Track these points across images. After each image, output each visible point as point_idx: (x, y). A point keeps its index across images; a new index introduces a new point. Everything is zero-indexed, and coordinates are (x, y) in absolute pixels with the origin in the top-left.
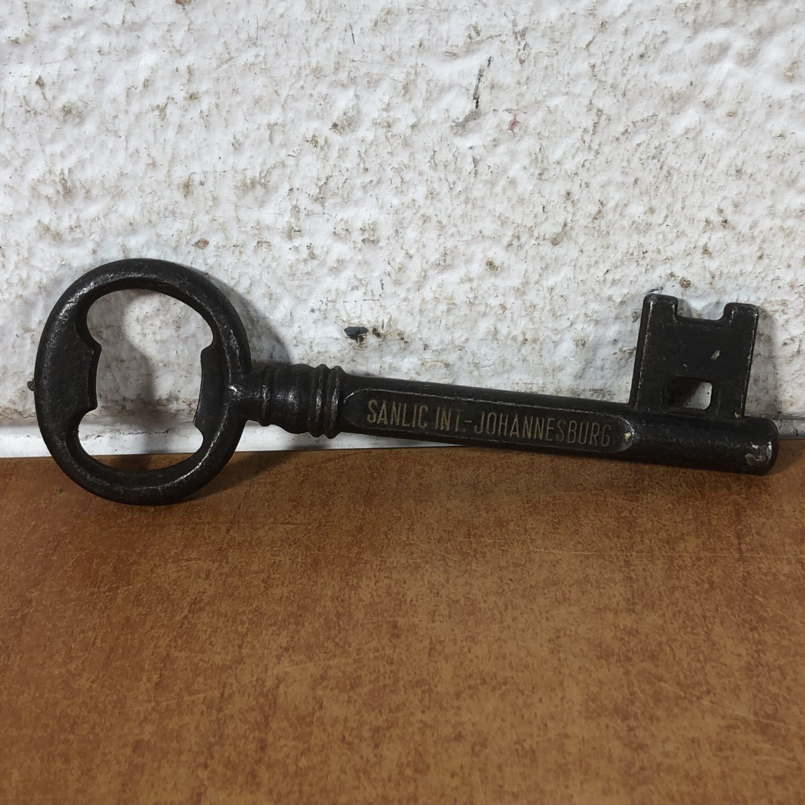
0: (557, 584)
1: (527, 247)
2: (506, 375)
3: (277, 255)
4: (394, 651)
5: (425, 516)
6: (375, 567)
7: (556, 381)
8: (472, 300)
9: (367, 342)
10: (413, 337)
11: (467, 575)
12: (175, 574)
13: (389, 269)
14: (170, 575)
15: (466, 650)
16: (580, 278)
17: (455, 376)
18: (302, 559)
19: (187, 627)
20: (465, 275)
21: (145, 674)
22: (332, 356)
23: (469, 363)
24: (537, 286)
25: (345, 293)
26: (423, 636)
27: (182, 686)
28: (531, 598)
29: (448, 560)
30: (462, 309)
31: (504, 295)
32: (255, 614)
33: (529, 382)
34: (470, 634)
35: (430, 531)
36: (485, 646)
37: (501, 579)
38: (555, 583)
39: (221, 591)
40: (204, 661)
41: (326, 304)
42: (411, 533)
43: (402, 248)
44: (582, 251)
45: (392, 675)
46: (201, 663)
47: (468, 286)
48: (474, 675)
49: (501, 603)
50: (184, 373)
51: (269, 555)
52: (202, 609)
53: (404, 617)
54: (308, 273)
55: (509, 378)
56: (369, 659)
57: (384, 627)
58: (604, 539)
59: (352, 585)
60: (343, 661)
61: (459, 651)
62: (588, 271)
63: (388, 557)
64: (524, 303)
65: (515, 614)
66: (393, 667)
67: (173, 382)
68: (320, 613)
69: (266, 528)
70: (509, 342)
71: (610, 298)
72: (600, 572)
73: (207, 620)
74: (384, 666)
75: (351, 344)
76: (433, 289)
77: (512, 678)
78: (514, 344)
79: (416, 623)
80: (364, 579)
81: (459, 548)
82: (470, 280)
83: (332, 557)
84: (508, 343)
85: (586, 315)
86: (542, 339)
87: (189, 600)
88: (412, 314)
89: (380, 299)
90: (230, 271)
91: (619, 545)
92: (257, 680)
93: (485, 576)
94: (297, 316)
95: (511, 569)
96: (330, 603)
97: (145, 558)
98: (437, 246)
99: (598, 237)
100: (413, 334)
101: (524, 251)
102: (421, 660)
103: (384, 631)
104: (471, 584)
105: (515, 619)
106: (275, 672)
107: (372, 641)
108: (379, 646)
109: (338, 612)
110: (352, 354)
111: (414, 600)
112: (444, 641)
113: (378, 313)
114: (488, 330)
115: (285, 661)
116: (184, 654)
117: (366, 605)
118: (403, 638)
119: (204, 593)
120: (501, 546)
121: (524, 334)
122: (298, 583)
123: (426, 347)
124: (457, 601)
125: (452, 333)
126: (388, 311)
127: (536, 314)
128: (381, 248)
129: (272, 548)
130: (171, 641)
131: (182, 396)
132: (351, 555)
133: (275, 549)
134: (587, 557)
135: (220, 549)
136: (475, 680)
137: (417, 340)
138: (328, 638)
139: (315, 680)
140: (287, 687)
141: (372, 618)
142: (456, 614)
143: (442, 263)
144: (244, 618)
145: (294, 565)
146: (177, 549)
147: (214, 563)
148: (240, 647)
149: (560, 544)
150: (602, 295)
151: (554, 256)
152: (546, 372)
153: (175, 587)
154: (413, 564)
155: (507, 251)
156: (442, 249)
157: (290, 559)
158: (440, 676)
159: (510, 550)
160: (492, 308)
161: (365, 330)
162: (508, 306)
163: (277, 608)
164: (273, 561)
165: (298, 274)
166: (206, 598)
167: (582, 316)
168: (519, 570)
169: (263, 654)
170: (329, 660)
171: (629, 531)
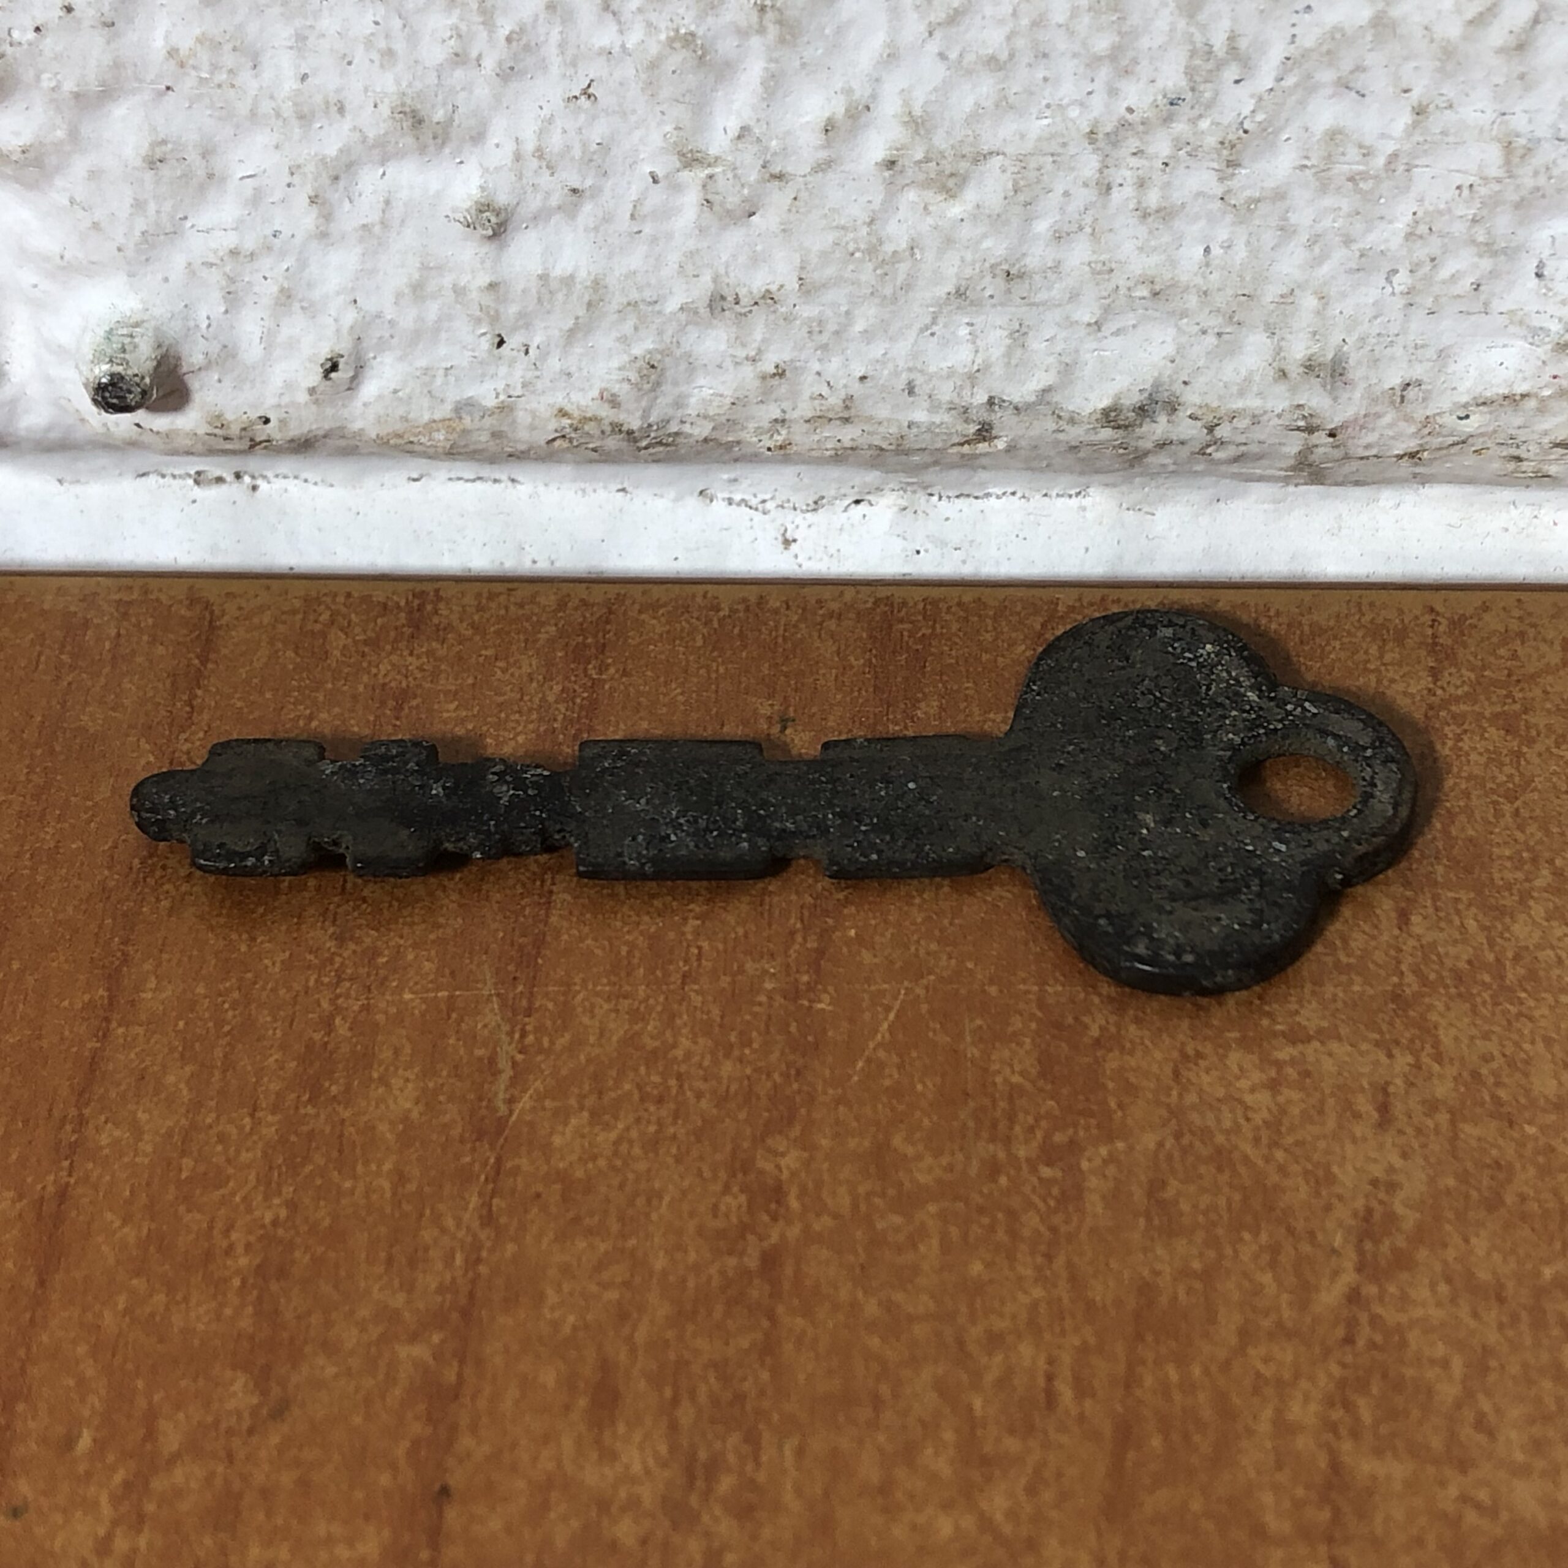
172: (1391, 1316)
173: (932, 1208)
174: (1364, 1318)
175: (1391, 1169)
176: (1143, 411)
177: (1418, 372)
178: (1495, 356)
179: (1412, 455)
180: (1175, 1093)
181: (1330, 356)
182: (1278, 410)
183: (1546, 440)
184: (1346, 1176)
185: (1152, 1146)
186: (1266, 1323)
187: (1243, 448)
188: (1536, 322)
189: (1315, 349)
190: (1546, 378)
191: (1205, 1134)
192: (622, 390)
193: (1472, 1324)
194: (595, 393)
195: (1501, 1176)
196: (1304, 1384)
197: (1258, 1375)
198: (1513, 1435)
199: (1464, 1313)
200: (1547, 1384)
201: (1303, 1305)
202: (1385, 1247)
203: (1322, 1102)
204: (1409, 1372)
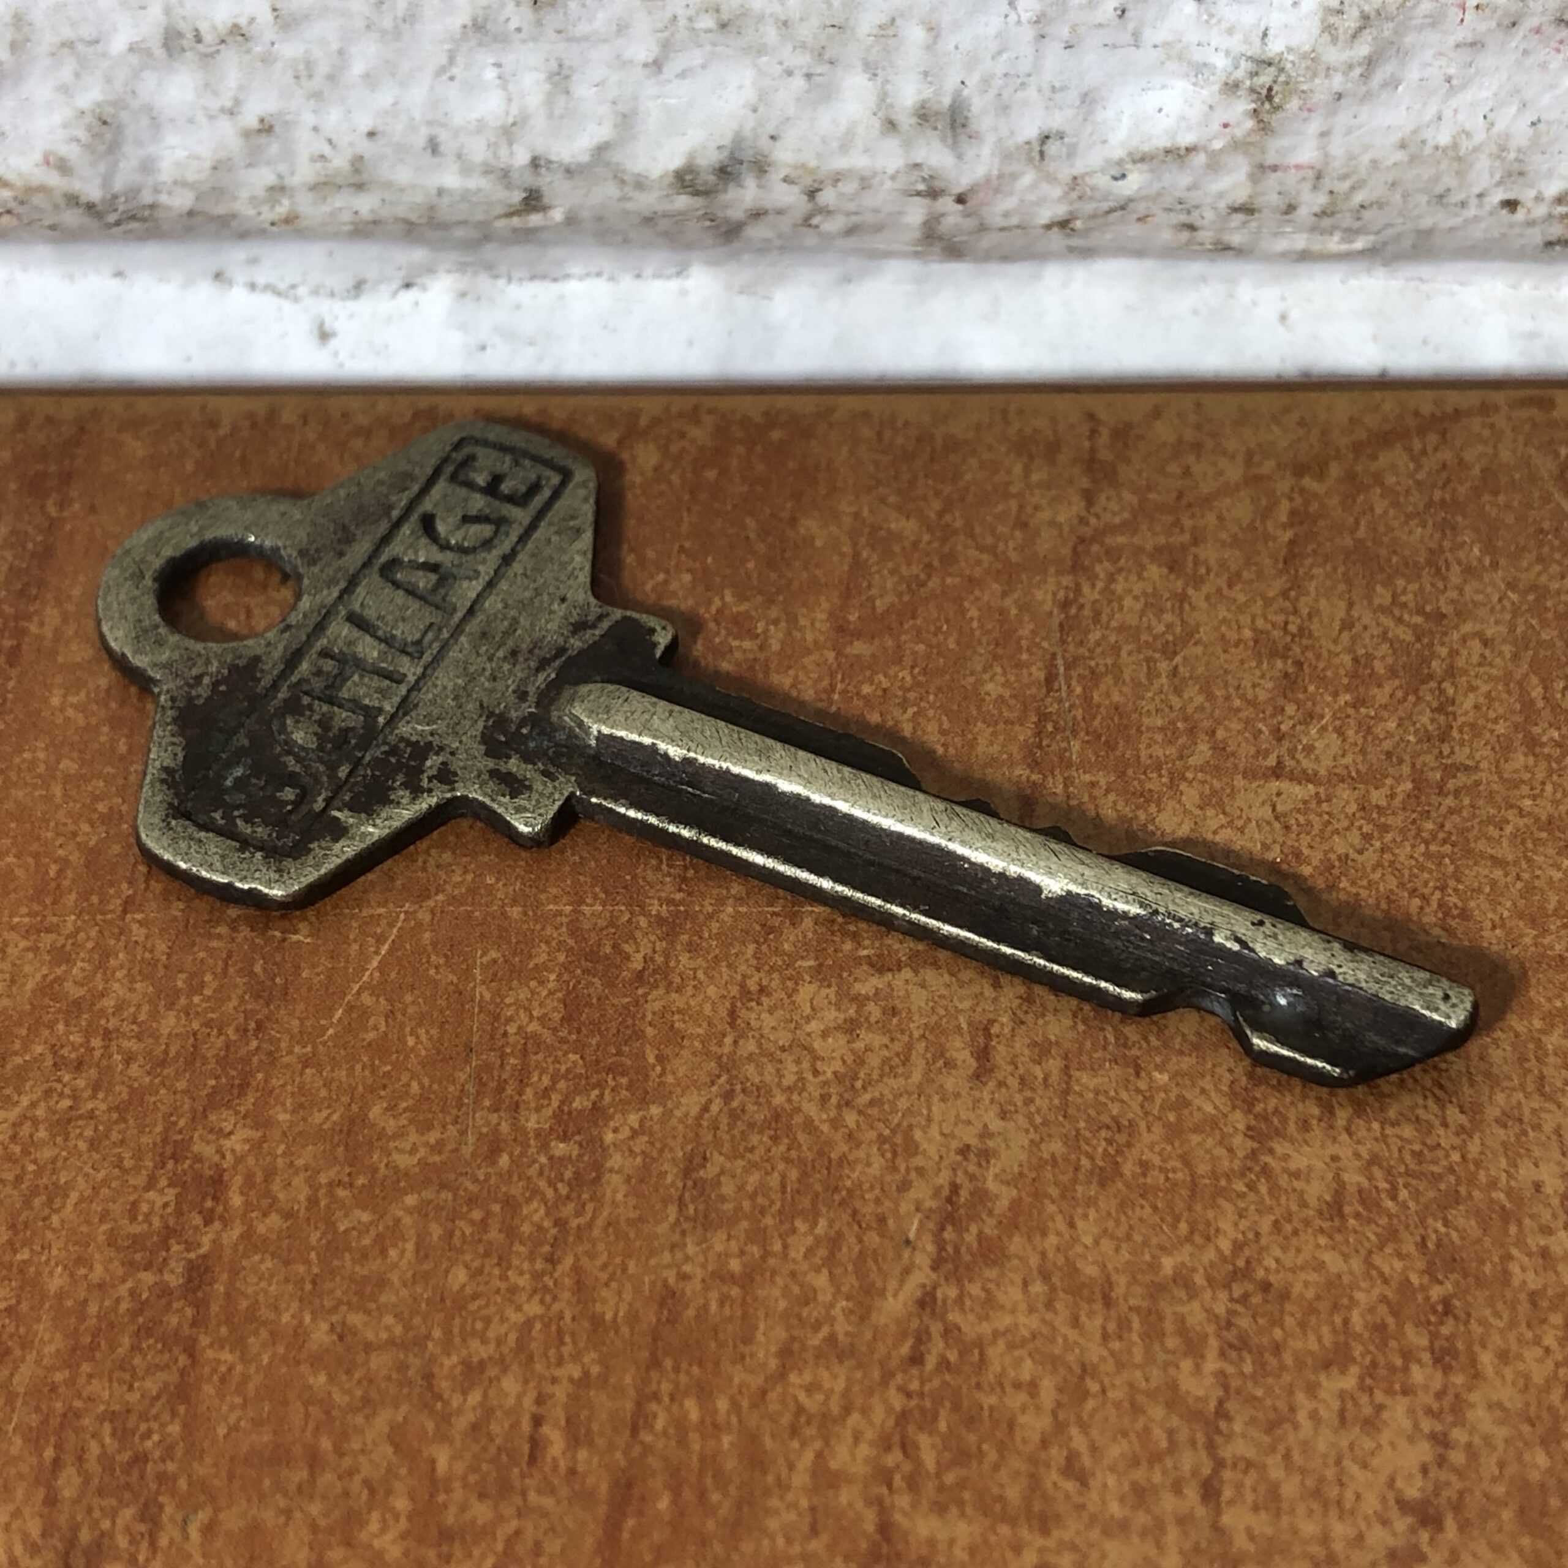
172: (969, 1325)
173: (411, 1200)
174: (936, 1328)
175: (986, 1134)
176: (726, 173)
177: (1056, 121)
178: (1152, 100)
179: (1064, 224)
180: (728, 1040)
181: (947, 101)
182: (891, 170)
183: (1222, 205)
184: (929, 1142)
185: (695, 1111)
186: (815, 1340)
187: (854, 219)
188: (1198, 56)
189: (928, 93)
190: (1215, 127)
191: (761, 1092)
192: (72, 152)
193: (1072, 1334)
194: (38, 156)
195: (1122, 1138)
196: (855, 1418)
197: (800, 1410)
198: (1111, 1480)
199: (1060, 1319)
200: (1157, 1412)
201: (862, 1313)
202: (971, 1237)
203: (909, 1047)
204: (989, 1400)
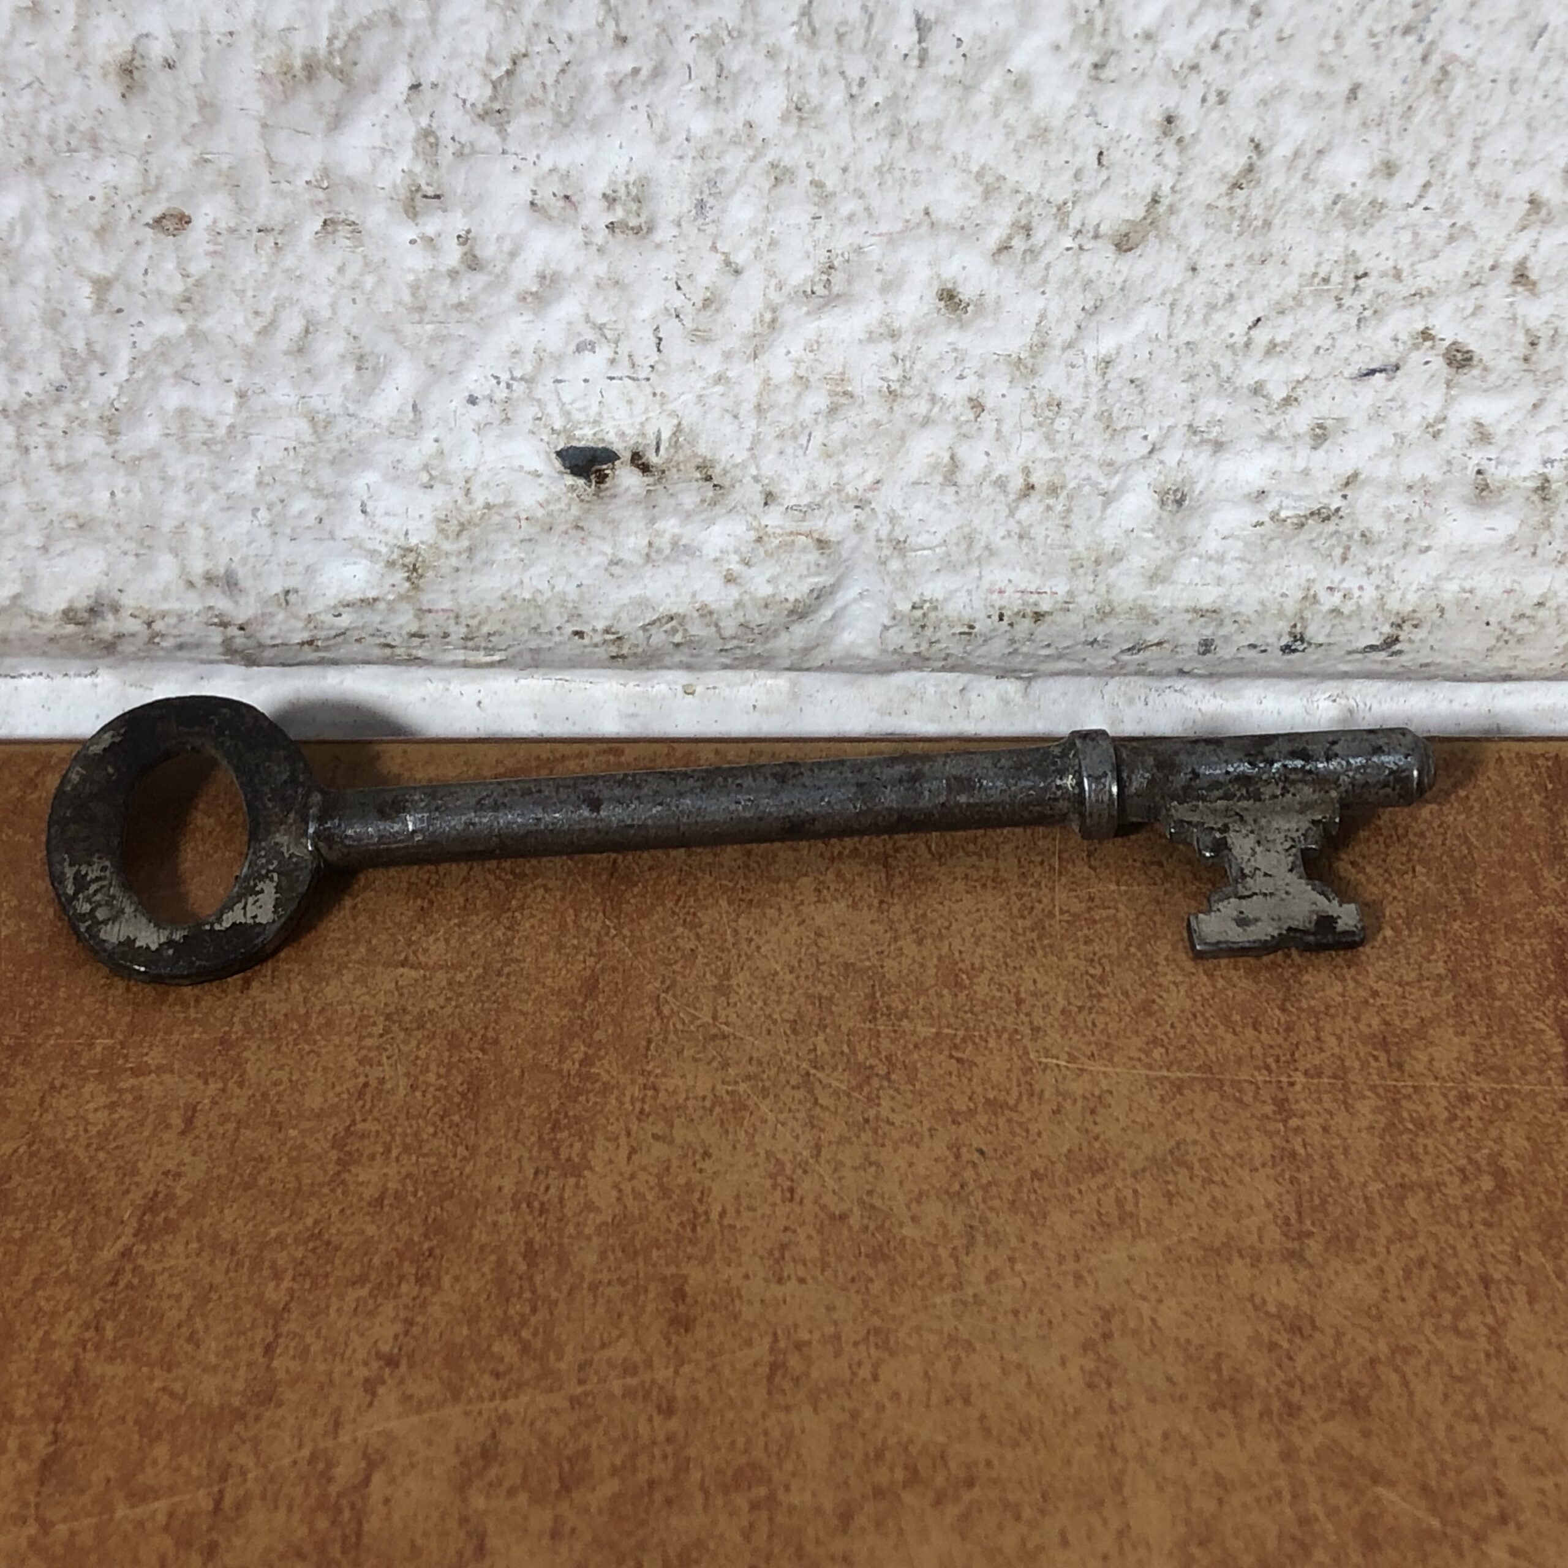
0: (1101, 1169)
1: (1048, 256)
2: (974, 571)
3: (376, 258)
4: (676, 1372)
5: (758, 948)
6: (628, 1106)
7: (1102, 589)
8: (895, 386)
9: (615, 486)
10: (738, 473)
11: (867, 1136)
12: (102, 1115)
13: (678, 300)
14: (91, 1117)
15: (865, 1372)
16: (1185, 337)
17: (842, 569)
18: (439, 1076)
19: (130, 1286)
20: (881, 322)
21: (16, 1429)
22: (523, 516)
23: (879, 540)
24: (1069, 355)
25: (558, 359)
26: (755, 1325)
27: (112, 1473)
28: (1034, 1210)
29: (818, 1090)
30: (867, 408)
31: (981, 376)
32: (311, 1245)
33: (1033, 588)
34: (876, 1321)
35: (773, 996)
36: (915, 1359)
37: (955, 1148)
38: (1096, 1167)
39: (223, 1171)
40: (172, 1394)
41: (509, 386)
42: (722, 1000)
43: (714, 248)
44: (1194, 269)
45: (669, 1450)
46: (165, 1401)
47: (886, 348)
48: (888, 1455)
49: (956, 1226)
50: (131, 546)
51: (351, 1062)
52: (170, 1227)
53: (703, 1262)
54: (460, 305)
55: (980, 578)
56: (610, 1397)
57: (652, 1295)
58: (1221, 1030)
59: (569, 1160)
60: (543, 1401)
61: (848, 1375)
62: (1206, 320)
63: (664, 1075)
64: (1032, 396)
65: (995, 1262)
66: (674, 1424)
67: (102, 566)
68: (482, 1248)
69: (348, 977)
70: (988, 491)
71: (1257, 390)
72: (1213, 1135)
73: (184, 1263)
74: (650, 1419)
75: (573, 488)
76: (793, 355)
77: (989, 1464)
78: (1002, 497)
79: (735, 1283)
80: (600, 1140)
81: (846, 1049)
82: (894, 335)
83: (517, 1072)
84: (983, 495)
85: (1192, 429)
86: (1072, 485)
87: (136, 1195)
88: (736, 417)
89: (652, 376)
90: (250, 293)
91: (1258, 1050)
92: (313, 1459)
93: (913, 1139)
94: (431, 413)
95: (982, 1119)
96: (508, 1217)
97: (25, 1063)
98: (809, 245)
99: (1240, 234)
100: (736, 466)
101: (1041, 265)
102: (747, 1403)
103: (650, 1307)
104: (877, 1164)
105: (992, 1277)
106: (360, 1434)
107: (619, 1337)
108: (637, 1357)
109: (529, 1243)
110: (575, 511)
111: (731, 1211)
112: (809, 1343)
113: (646, 411)
114: (932, 460)
115: (388, 1397)
116: (120, 1370)
117: (606, 1224)
118: (701, 1332)
119: (178, 1175)
120: (955, 1047)
121: (1027, 472)
122: (425, 1150)
123: (769, 498)
124: (843, 1217)
125: (839, 464)
126: (670, 407)
127: (1062, 424)
128: (659, 246)
129: (361, 1038)
130: (86, 1326)
131: (128, 601)
132: (567, 1066)
133: (368, 1042)
134: (1179, 1088)
135: (223, 1041)
136: (891, 1470)
137: (747, 480)
138: (504, 1327)
139: (464, 1463)
140: (392, 1481)
141: (619, 1268)
142: (840, 1258)
143: (820, 289)
144: (282, 1259)
145: (418, 1094)
146: (112, 1036)
147: (206, 1083)
148: (269, 1350)
149: (1108, 1045)
150: (1238, 382)
151: (1119, 280)
152: (1076, 565)
153: (102, 1155)
154: (727, 1098)
155: (996, 262)
156: (822, 255)
157: (407, 1075)
158: (799, 1456)
159: (979, 1060)
160: (946, 407)
161: (610, 456)
162: (989, 403)
163: (371, 1230)
164: (362, 1080)
165: (436, 306)
166: (183, 1197)
167: (1180, 433)
168: (1001, 1121)
169: (330, 1373)
170: (505, 1398)
171: (1283, 1009)
